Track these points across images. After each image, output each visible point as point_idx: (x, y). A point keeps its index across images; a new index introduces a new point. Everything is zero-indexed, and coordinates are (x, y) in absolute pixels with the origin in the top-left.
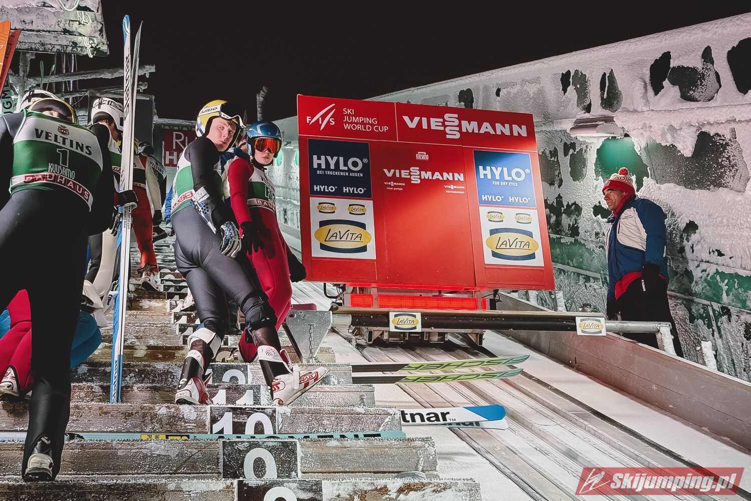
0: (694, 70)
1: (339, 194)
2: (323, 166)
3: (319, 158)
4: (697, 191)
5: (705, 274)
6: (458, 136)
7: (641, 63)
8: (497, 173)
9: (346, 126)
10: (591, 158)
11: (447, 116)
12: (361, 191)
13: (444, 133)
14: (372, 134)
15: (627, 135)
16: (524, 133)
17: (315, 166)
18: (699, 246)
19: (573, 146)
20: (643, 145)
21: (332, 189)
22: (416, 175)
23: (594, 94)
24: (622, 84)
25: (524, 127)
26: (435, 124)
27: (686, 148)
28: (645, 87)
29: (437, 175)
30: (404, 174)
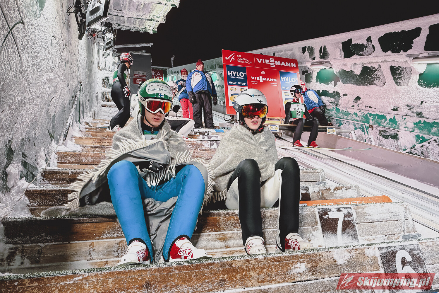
0: (363, 45)
1: (237, 85)
4: (362, 86)
5: (363, 114)
6: (274, 66)
7: (338, 43)
8: (287, 79)
9: (239, 61)
10: (315, 76)
12: (244, 84)
13: (270, 65)
14: (247, 64)
15: (331, 68)
16: (295, 66)
18: (361, 105)
19: (307, 72)
20: (338, 70)
21: (235, 83)
22: (261, 79)
23: (317, 54)
24: (329, 50)
26: (267, 62)
27: (358, 71)
28: (341, 51)
29: (268, 79)
30: (258, 78)
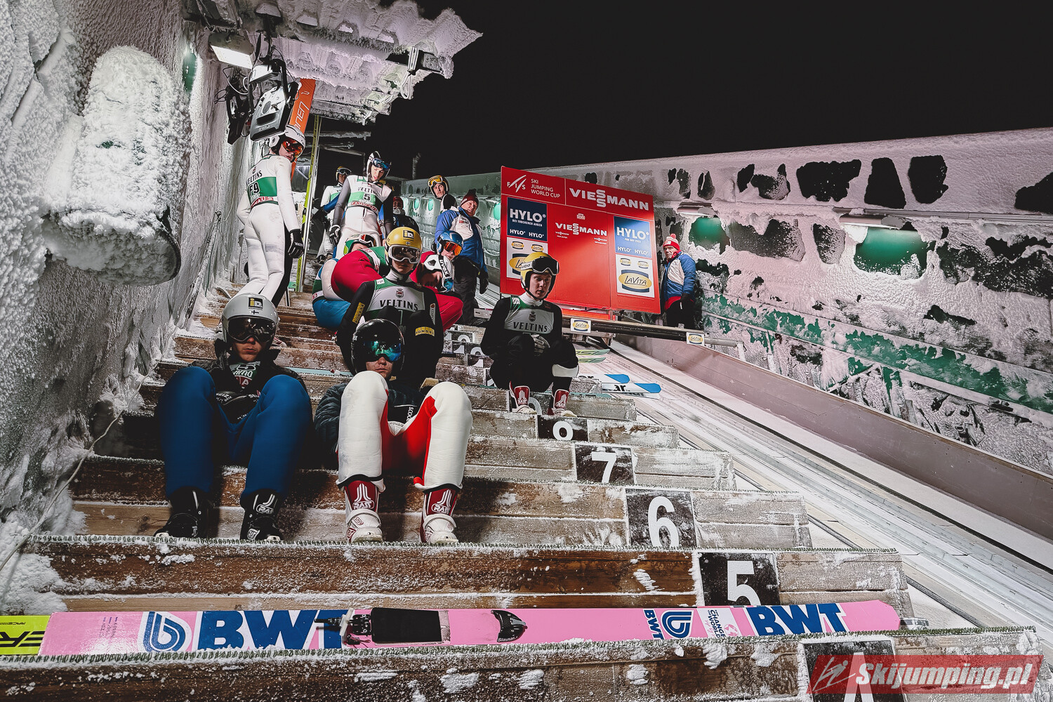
0: (771, 179)
1: (526, 237)
2: (517, 217)
3: (514, 211)
4: (765, 258)
5: (766, 312)
6: (604, 205)
7: (732, 169)
8: (628, 233)
9: (533, 191)
10: (687, 229)
11: (598, 191)
12: (540, 236)
13: (596, 202)
14: (549, 198)
15: (715, 216)
16: (647, 209)
17: (511, 216)
18: (763, 294)
19: (674, 219)
20: (728, 224)
21: (522, 233)
22: (576, 229)
23: (693, 186)
24: (715, 182)
25: (647, 204)
26: (590, 196)
27: (761, 229)
28: (734, 186)
29: (590, 231)
30: (569, 228)
